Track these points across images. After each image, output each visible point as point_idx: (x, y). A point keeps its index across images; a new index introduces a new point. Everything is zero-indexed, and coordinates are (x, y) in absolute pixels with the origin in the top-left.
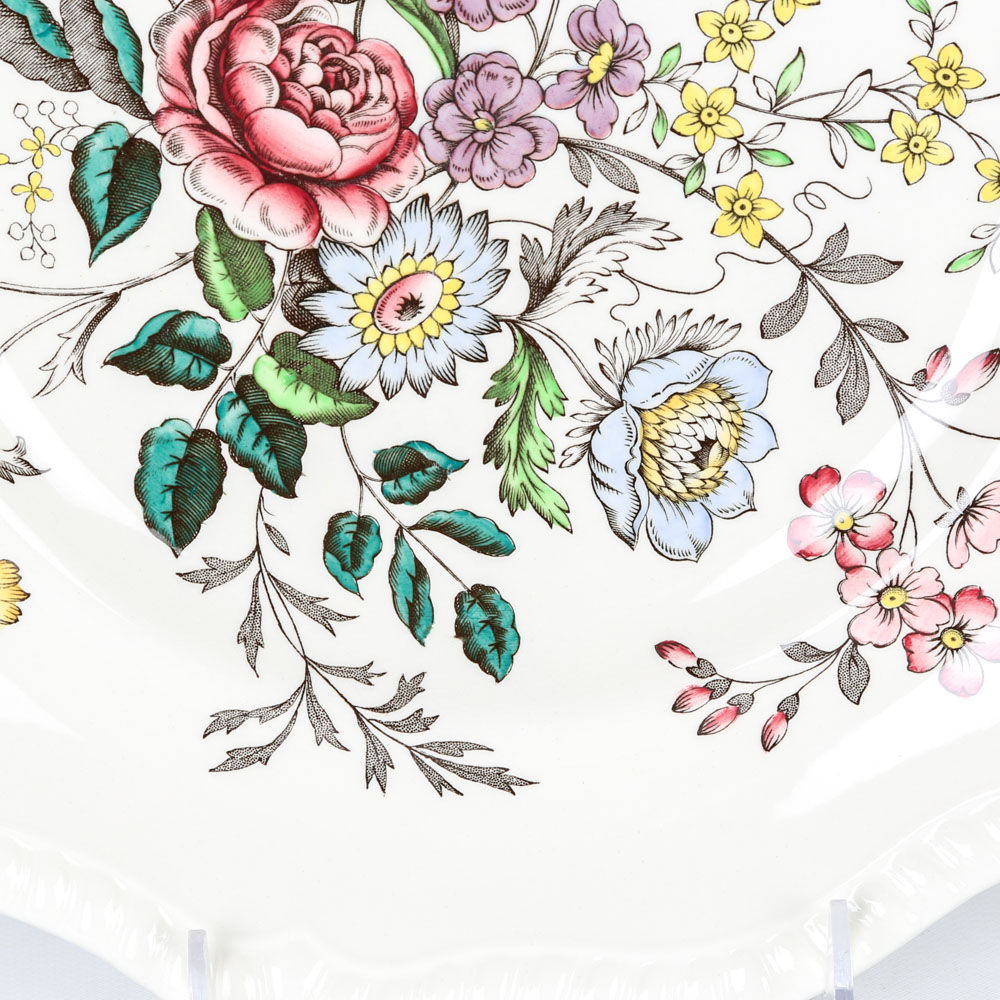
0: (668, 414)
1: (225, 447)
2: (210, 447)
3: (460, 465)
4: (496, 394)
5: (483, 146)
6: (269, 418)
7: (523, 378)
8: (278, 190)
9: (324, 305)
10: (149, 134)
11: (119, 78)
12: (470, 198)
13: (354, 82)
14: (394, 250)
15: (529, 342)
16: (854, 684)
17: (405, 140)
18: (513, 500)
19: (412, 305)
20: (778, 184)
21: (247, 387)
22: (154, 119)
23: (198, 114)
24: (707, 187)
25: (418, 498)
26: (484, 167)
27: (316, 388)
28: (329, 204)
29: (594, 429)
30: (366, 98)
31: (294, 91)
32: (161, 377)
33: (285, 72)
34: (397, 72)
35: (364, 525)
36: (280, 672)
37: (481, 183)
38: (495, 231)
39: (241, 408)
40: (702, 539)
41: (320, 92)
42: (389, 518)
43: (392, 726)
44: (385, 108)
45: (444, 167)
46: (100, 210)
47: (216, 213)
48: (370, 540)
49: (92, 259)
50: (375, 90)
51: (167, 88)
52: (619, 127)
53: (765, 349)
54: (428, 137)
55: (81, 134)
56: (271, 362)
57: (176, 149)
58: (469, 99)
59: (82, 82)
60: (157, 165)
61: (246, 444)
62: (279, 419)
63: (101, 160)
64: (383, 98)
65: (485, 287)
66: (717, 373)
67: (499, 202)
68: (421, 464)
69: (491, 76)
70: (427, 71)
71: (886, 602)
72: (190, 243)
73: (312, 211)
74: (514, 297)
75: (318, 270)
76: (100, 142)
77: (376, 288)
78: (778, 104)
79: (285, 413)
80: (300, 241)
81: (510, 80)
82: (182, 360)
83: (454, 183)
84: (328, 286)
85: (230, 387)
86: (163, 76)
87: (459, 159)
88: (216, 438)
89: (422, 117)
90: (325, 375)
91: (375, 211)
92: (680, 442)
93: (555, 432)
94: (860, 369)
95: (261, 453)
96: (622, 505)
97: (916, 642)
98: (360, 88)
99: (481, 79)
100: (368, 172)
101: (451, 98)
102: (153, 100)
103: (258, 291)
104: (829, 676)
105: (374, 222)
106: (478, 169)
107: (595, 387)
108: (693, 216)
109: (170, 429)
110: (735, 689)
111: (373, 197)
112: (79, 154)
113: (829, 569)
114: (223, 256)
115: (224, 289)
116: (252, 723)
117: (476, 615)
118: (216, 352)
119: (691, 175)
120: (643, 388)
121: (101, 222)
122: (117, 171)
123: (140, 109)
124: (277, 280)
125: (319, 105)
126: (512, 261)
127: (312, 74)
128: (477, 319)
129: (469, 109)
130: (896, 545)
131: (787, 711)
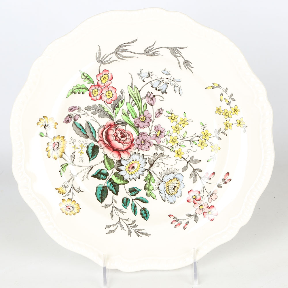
0: (169, 182)
1: (108, 188)
2: (106, 188)
3: (141, 190)
4: (145, 180)
5: (143, 145)
6: (114, 184)
7: (149, 178)
8: (115, 152)
9: (121, 168)
10: (97, 144)
11: (93, 137)
12: (141, 152)
13: (125, 136)
14: (131, 160)
15: (150, 172)
16: (196, 220)
17: (132, 144)
18: (148, 195)
19: (133, 168)
20: (183, 150)
21: (111, 179)
22: (98, 142)
23: (104, 141)
24: (174, 150)
25: (135, 195)
26: (143, 148)
27: (120, 180)
28: (122, 153)
29: (159, 185)
30: (127, 139)
31: (117, 138)
32: (99, 178)
33: (116, 135)
34: (131, 135)
35: (127, 199)
36: (116, 220)
37: (143, 150)
38: (145, 157)
39: (110, 183)
40: (175, 201)
41: (120, 138)
42: (131, 198)
43: (132, 227)
44: (129, 140)
45: (138, 148)
46: (91, 155)
47: (106, 155)
48: (128, 201)
49: (89, 162)
50: (128, 138)
51: (99, 138)
52: (161, 142)
53: (183, 173)
54: (135, 144)
55: (88, 144)
56: (114, 176)
57: (101, 146)
58: (141, 139)
59: (88, 137)
60: (98, 148)
61: (111, 188)
62: (115, 184)
63: (91, 148)
64: (129, 139)
65: (144, 165)
66: (176, 177)
67: (145, 153)
68: (135, 190)
69: (144, 135)
70: (135, 135)
71: (200, 208)
72: (103, 159)
73: (120, 155)
74: (148, 166)
75: (120, 163)
76: (90, 145)
77: (129, 165)
78: (183, 138)
79: (116, 183)
80: (118, 159)
81: (146, 136)
82: (102, 176)
83: (139, 150)
84: (122, 165)
85: (108, 180)
86: (99, 136)
87: (140, 147)
88: (107, 187)
89: (134, 141)
90: (122, 178)
91: (128, 154)
92: (171, 186)
93: (154, 185)
94: (196, 176)
95: (113, 189)
96: (163, 196)
97: (204, 213)
98: (126, 137)
99: (142, 136)
100: (127, 149)
101: (138, 139)
102: (98, 139)
103: (112, 166)
104: (193, 218)
105: (128, 156)
106: (142, 148)
107: (159, 179)
108: (172, 154)
109: (100, 186)
110: (180, 221)
111: (128, 152)
112: (88, 147)
113: (192, 204)
114: (107, 161)
115: (108, 166)
116: (112, 227)
117: (143, 212)
118: (106, 175)
119: (171, 149)
120: (166, 179)
121: (91, 157)
122: (93, 150)
123: (96, 141)
124: (115, 164)
125: (120, 140)
126: (147, 161)
127: (119, 135)
128: (143, 169)
129: (141, 140)
130: (201, 200)
131: (187, 224)
